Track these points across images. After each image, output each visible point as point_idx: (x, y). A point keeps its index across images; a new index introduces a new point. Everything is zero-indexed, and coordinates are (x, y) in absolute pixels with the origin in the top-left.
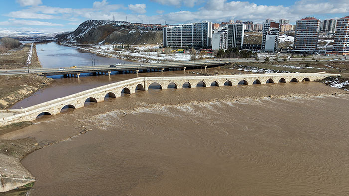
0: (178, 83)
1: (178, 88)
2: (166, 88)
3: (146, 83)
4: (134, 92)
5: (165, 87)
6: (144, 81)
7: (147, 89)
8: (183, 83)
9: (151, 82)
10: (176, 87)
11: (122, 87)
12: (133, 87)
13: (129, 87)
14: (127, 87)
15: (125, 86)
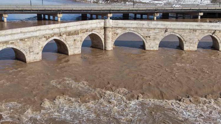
0: (185, 36)
1: (186, 48)
2: (156, 48)
3: (109, 34)
4: (78, 51)
5: (152, 45)
6: (105, 28)
7: (110, 46)
8: (198, 37)
9: (120, 32)
10: (180, 47)
11: (47, 37)
12: (75, 40)
13: (65, 39)
14: (60, 39)
15: (55, 36)
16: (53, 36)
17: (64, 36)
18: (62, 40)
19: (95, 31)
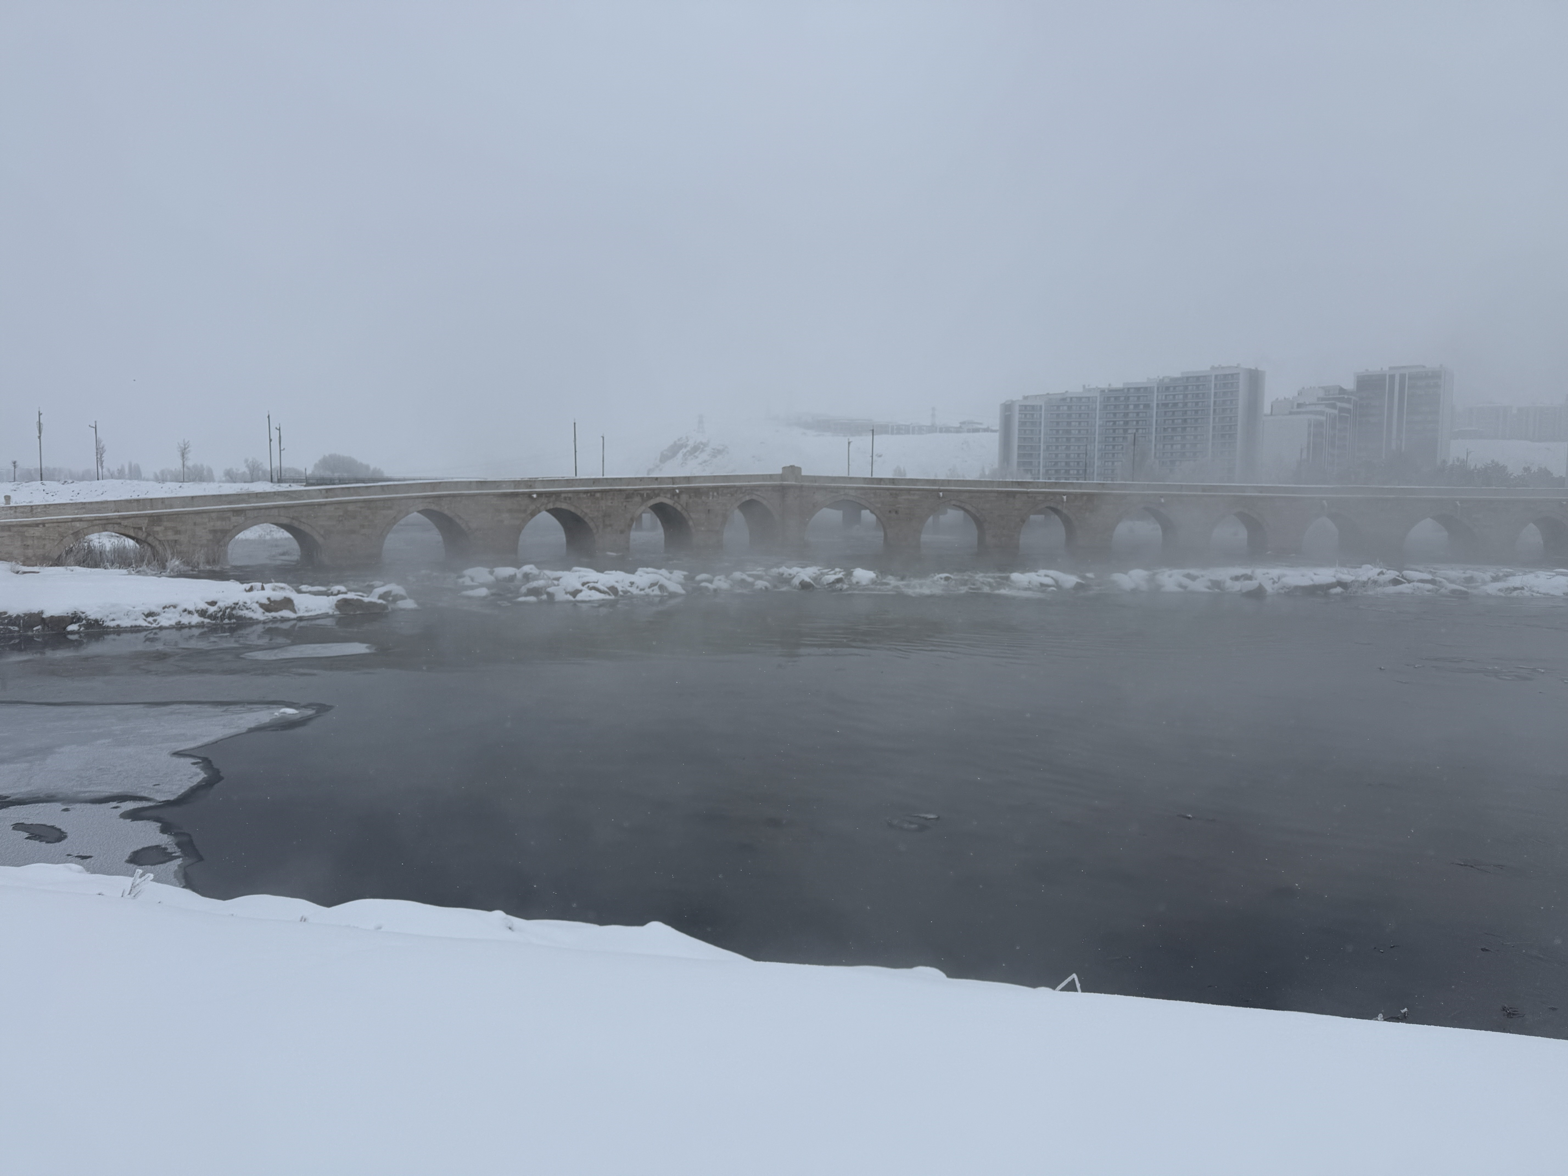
5: (905, 533)
8: (1023, 511)
11: (645, 495)
12: (709, 510)
13: (684, 505)
14: (674, 504)
15: (662, 495)
16: (658, 495)
17: (684, 498)
18: (679, 508)
19: (758, 493)
